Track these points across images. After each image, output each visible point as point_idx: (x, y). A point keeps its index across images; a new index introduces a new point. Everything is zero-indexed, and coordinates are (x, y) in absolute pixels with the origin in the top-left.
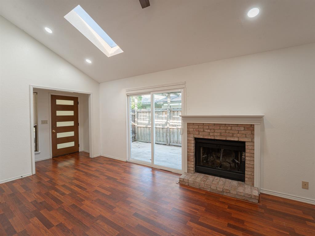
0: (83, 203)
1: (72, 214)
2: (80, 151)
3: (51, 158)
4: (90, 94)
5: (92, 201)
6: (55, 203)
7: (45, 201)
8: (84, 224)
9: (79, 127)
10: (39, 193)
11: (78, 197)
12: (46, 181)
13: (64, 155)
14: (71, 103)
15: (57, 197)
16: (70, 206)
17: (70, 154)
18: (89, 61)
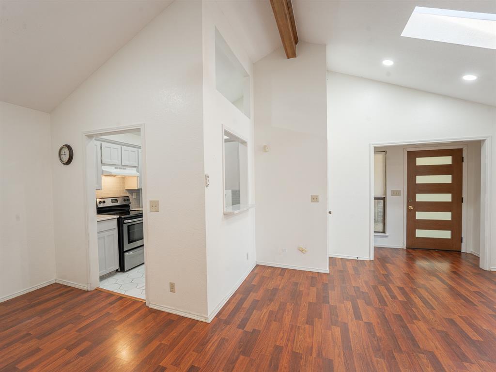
0: (414, 321)
1: (390, 324)
2: (463, 250)
3: (405, 248)
4: (484, 140)
5: (432, 328)
6: (378, 301)
7: (367, 293)
8: (398, 344)
9: (464, 205)
10: (366, 283)
11: (413, 311)
12: (382, 273)
13: (428, 250)
14: (447, 160)
15: (384, 297)
16: (393, 314)
17: (439, 251)
18: (470, 78)
